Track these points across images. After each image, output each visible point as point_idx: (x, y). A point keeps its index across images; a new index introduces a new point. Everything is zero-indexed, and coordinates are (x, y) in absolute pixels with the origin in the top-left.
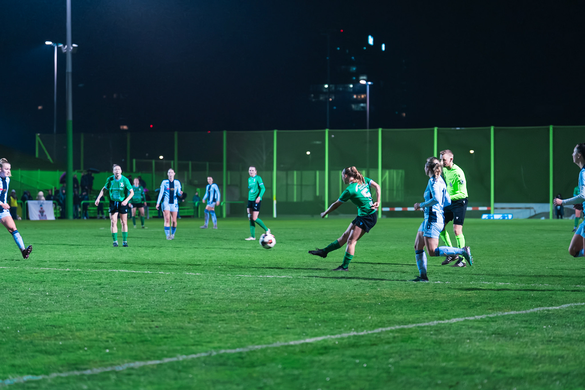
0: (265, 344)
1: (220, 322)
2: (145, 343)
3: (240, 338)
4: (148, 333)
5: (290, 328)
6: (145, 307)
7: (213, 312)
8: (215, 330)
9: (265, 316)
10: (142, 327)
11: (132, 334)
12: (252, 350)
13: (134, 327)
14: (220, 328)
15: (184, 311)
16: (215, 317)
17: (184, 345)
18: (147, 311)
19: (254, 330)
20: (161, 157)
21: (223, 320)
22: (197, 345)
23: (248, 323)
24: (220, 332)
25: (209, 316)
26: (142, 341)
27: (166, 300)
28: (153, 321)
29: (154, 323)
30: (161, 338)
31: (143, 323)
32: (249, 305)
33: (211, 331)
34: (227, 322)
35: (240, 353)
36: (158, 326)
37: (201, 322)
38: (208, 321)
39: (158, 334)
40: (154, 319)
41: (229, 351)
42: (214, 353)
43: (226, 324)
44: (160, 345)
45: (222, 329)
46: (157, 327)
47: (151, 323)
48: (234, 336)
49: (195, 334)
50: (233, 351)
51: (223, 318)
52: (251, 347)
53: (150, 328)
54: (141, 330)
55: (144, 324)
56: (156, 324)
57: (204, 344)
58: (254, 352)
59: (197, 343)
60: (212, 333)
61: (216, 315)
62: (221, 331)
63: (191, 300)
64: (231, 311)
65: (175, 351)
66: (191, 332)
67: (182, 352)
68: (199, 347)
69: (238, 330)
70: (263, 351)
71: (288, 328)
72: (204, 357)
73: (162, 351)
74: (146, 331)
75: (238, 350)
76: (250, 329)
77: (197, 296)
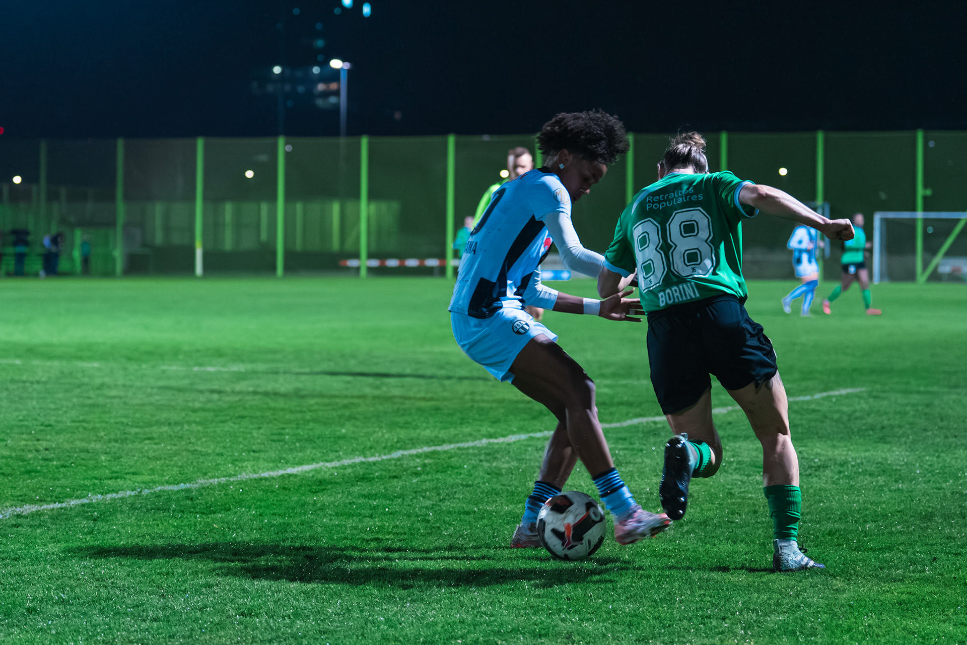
0: (224, 476)
1: (147, 442)
2: (33, 474)
3: (181, 467)
4: (35, 459)
5: (258, 451)
6: (21, 418)
7: (132, 426)
8: (141, 455)
9: (214, 432)
10: (23, 450)
11: (10, 461)
12: (206, 486)
13: (12, 449)
14: (147, 451)
15: (85, 425)
16: (136, 434)
17: (96, 479)
18: (26, 423)
19: (201, 454)
21: (149, 439)
22: (117, 478)
23: (190, 443)
24: (148, 458)
25: (126, 431)
26: (28, 472)
27: (52, 406)
28: (38, 440)
29: (40, 442)
30: (57, 467)
31: (24, 443)
32: (186, 415)
33: (134, 456)
34: (157, 441)
35: (188, 490)
36: (48, 447)
37: (116, 441)
38: (126, 439)
39: (51, 460)
40: (40, 437)
41: (167, 488)
42: (146, 492)
43: (156, 444)
44: (58, 479)
45: (151, 454)
46: (47, 449)
47: (36, 443)
48: (173, 463)
49: (109, 461)
50: (175, 488)
51: (149, 436)
52: (203, 481)
53: (37, 451)
54: (23, 454)
55: (26, 445)
56: (44, 444)
57: (128, 476)
58: (211, 488)
59: (114, 475)
60: (136, 458)
61: (137, 430)
62: (150, 457)
63: (93, 406)
64: (159, 423)
65: (84, 488)
66: (103, 458)
67: (94, 489)
68: (120, 482)
69: (176, 453)
70: (222, 487)
71: (255, 451)
72: (130, 496)
73: (63, 487)
74: (30, 456)
75: (182, 486)
76: (195, 453)
77: (101, 400)
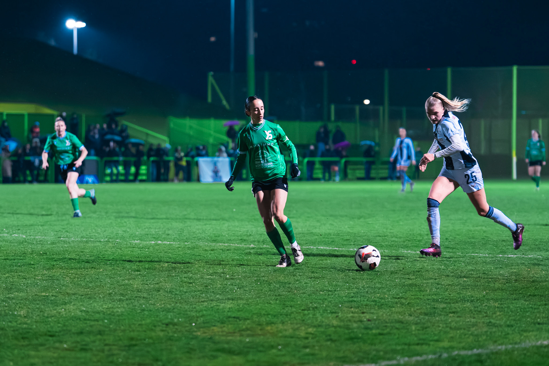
0: (511, 344)
1: (451, 315)
2: (355, 340)
3: (477, 335)
4: (358, 328)
5: (543, 324)
6: (352, 294)
7: (441, 302)
8: (445, 326)
9: (508, 307)
10: (350, 321)
11: (338, 329)
12: (494, 351)
13: (341, 320)
14: (450, 323)
15: (403, 301)
16: (443, 308)
17: (406, 344)
18: (355, 299)
19: (494, 325)
20: (367, 102)
21: (454, 313)
22: (422, 344)
23: (486, 316)
24: (451, 328)
25: (435, 306)
26: (351, 339)
27: (379, 286)
28: (363, 313)
29: (365, 315)
30: (375, 335)
31: (351, 315)
32: (487, 294)
33: (439, 326)
34: (459, 314)
35: (479, 355)
36: (370, 319)
37: (426, 314)
38: (435, 313)
39: (371, 329)
40: (365, 311)
41: (463, 353)
42: (445, 355)
43: (458, 317)
44: (375, 345)
45: (453, 324)
46: (369, 320)
47: (362, 315)
48: (470, 332)
49: (418, 330)
50: (470, 353)
51: (454, 310)
52: (492, 347)
53: (361, 321)
54: (349, 323)
55: (353, 317)
56: (368, 316)
57: (432, 343)
58: (497, 353)
59: (421, 342)
60: (440, 328)
61: (445, 305)
62: (453, 327)
63: (411, 285)
64: (464, 300)
65: (395, 352)
66: (413, 328)
67: (402, 352)
68: (425, 347)
69: (474, 325)
70: (507, 352)
71: (539, 324)
72: (431, 359)
73: (378, 351)
74: (355, 325)
75: (475, 351)
76: (490, 324)
77: (419, 281)
